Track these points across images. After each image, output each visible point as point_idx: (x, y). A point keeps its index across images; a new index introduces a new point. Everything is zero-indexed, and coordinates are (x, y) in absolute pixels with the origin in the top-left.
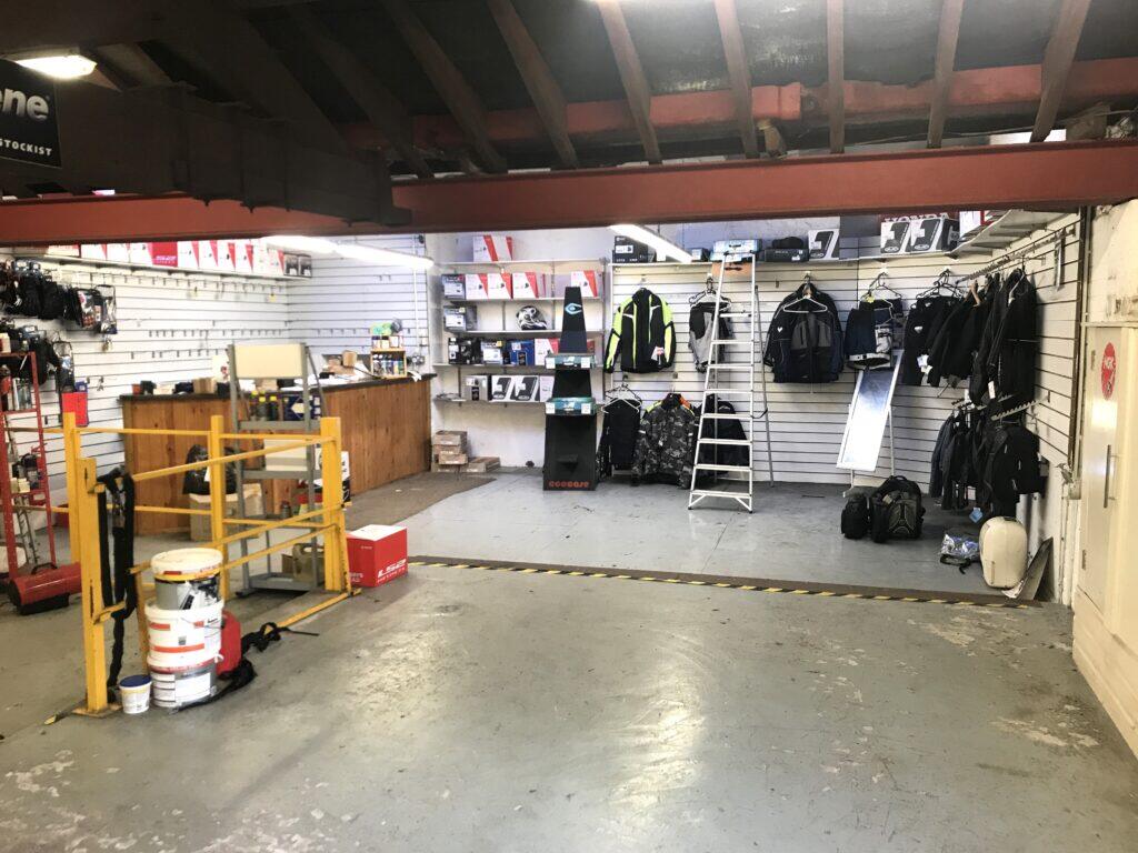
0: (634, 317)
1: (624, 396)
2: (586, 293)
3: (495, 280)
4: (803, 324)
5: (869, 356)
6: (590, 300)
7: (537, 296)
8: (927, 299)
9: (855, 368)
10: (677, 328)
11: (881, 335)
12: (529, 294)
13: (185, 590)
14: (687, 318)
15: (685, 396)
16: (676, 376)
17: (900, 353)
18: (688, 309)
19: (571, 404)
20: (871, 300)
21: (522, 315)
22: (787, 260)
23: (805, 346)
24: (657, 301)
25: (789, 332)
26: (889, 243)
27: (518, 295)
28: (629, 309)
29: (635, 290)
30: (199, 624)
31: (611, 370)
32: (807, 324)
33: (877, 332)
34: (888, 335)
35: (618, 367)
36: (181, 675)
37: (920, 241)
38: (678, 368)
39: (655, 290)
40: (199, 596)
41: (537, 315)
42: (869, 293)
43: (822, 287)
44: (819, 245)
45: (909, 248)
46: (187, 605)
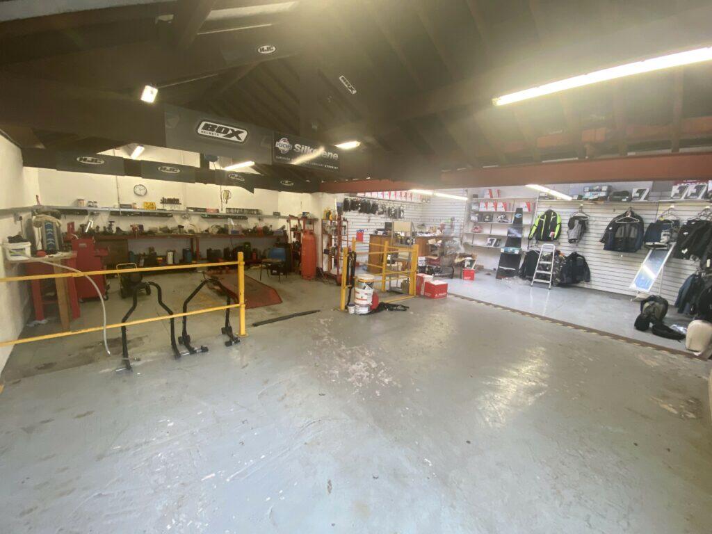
0: (544, 220)
1: (535, 249)
2: (525, 210)
3: (491, 205)
4: (623, 227)
5: (656, 243)
6: (526, 213)
7: (506, 210)
8: (693, 221)
9: (648, 248)
10: (563, 225)
11: (665, 235)
12: (503, 210)
13: (364, 284)
14: (567, 222)
15: (562, 252)
16: (559, 244)
17: (674, 244)
18: (569, 218)
19: (511, 249)
20: (662, 219)
21: (499, 217)
22: (620, 200)
23: (622, 236)
24: (555, 214)
25: (615, 230)
26: (676, 195)
27: (499, 210)
28: (543, 217)
29: (546, 210)
30: (366, 294)
31: (531, 239)
32: (625, 228)
33: (663, 233)
34: (668, 235)
35: (534, 238)
36: (361, 306)
37: (693, 194)
38: (560, 241)
39: (555, 210)
40: (367, 287)
41: (505, 218)
42: (662, 216)
43: (637, 213)
44: (638, 195)
45: (686, 197)
46: (364, 288)
